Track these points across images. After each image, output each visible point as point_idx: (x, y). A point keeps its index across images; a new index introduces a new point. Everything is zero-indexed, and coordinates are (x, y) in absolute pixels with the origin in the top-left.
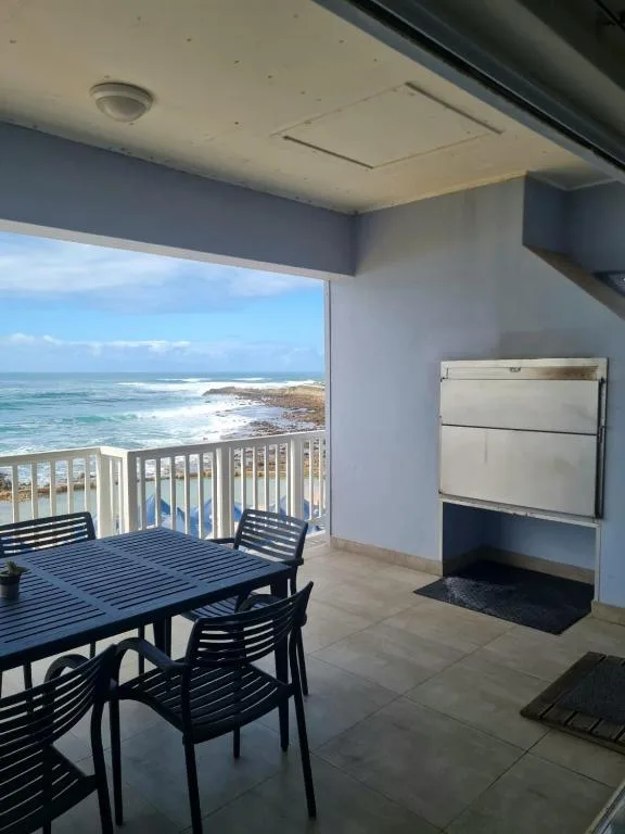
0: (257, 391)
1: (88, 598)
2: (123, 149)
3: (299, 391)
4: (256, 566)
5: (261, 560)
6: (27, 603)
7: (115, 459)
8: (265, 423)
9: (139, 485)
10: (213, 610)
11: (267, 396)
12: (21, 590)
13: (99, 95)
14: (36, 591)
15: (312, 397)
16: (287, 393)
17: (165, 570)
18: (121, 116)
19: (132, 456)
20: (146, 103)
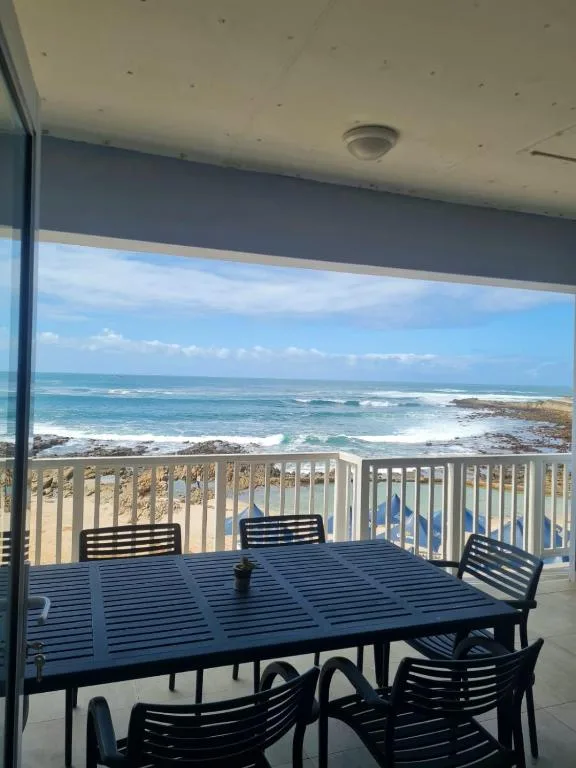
0: (501, 403)
1: (305, 604)
2: (372, 185)
3: (547, 406)
4: (479, 603)
5: (484, 596)
6: (255, 599)
7: (350, 465)
8: (507, 436)
9: (371, 484)
10: (439, 642)
11: (512, 408)
12: (251, 584)
13: (351, 139)
14: (264, 588)
15: (562, 412)
16: (534, 406)
17: (382, 588)
18: (368, 155)
19: (366, 464)
20: (392, 141)
